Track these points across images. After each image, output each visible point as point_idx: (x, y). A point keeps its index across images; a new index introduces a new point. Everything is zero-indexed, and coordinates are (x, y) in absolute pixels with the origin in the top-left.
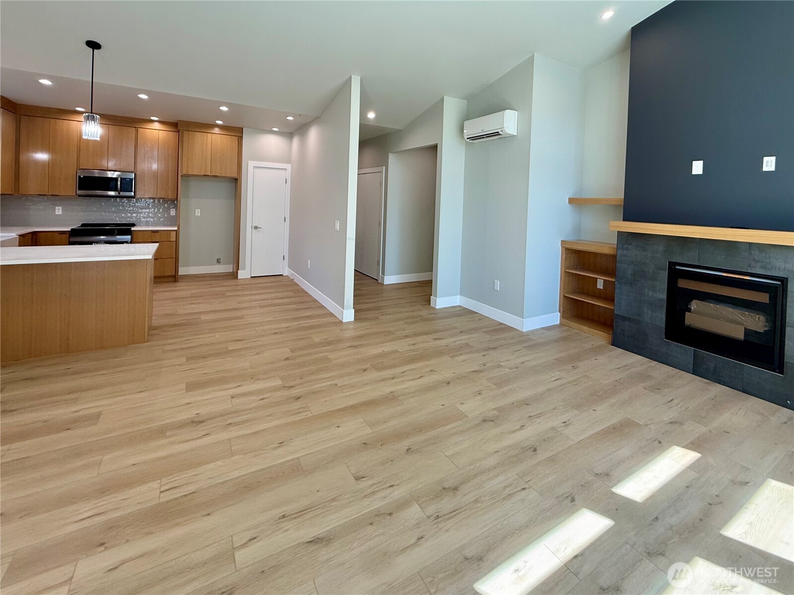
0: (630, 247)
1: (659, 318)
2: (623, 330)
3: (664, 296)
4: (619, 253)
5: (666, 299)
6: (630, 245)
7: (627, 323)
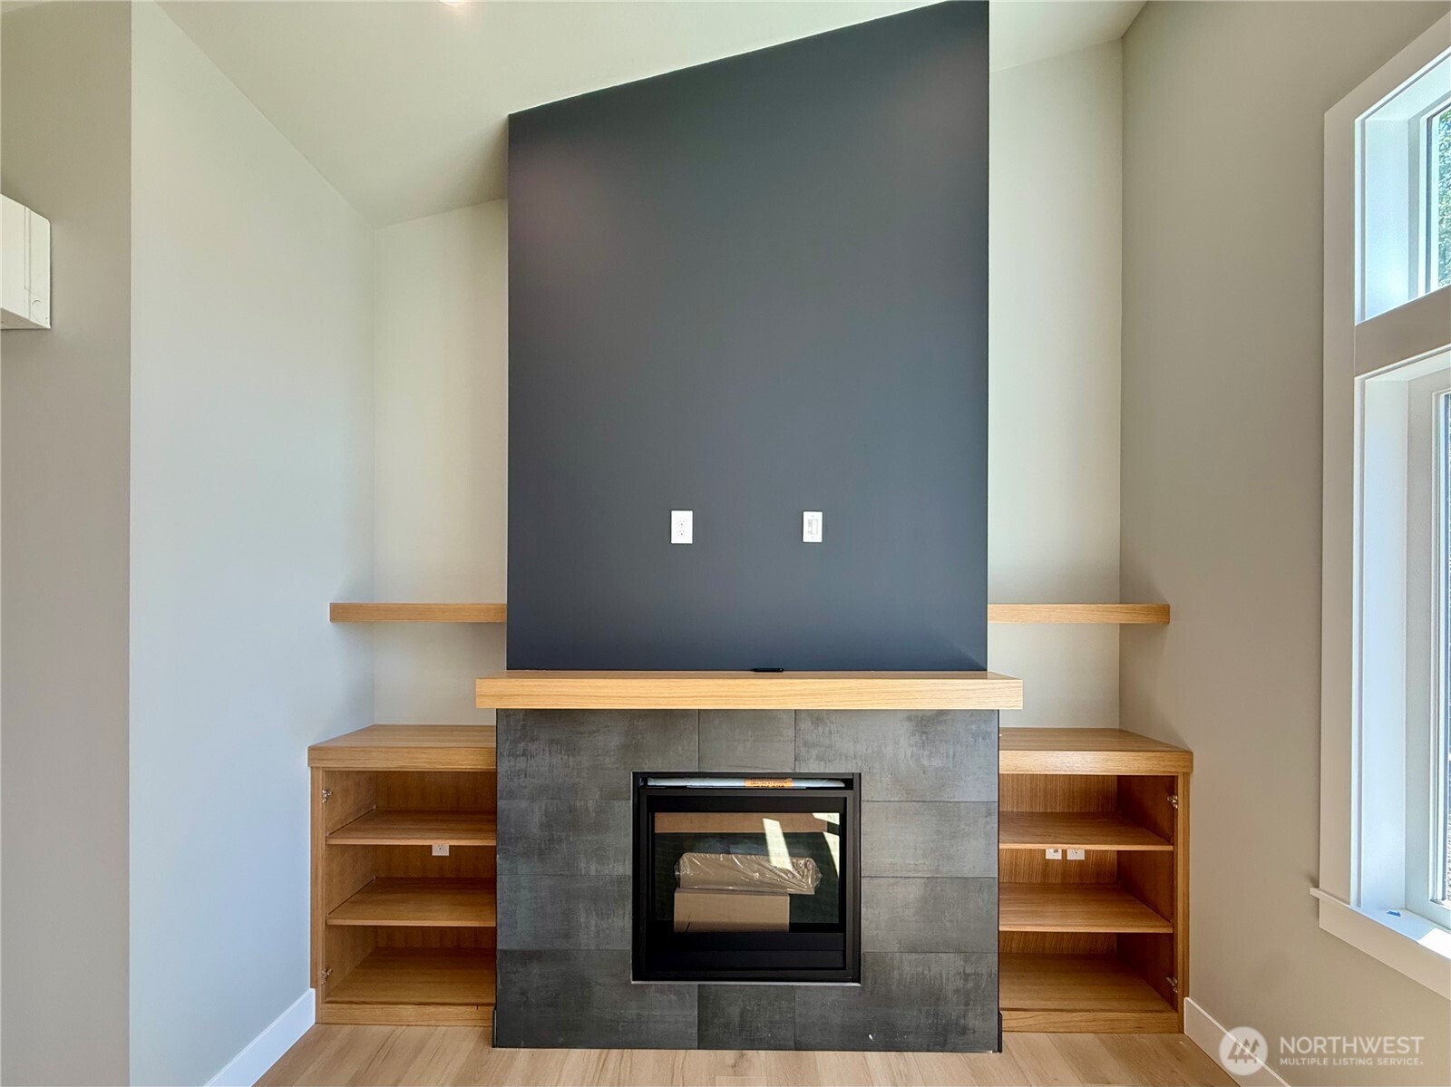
0: (532, 747)
1: (619, 928)
2: (523, 993)
3: (625, 868)
4: (503, 769)
5: (631, 875)
6: (533, 740)
7: (535, 969)
